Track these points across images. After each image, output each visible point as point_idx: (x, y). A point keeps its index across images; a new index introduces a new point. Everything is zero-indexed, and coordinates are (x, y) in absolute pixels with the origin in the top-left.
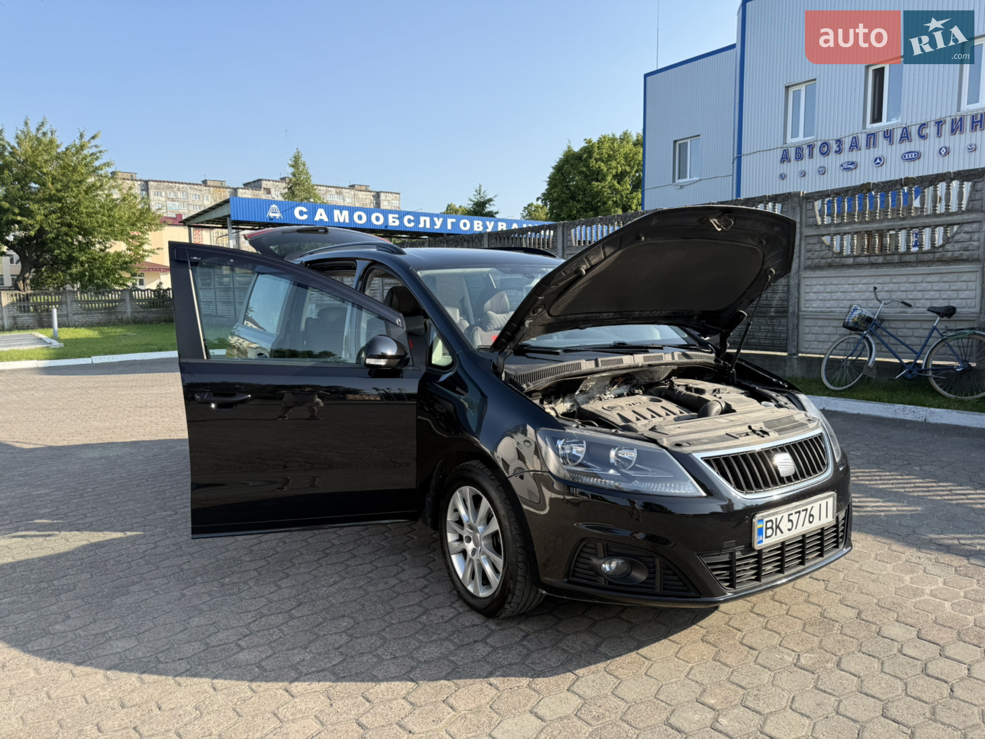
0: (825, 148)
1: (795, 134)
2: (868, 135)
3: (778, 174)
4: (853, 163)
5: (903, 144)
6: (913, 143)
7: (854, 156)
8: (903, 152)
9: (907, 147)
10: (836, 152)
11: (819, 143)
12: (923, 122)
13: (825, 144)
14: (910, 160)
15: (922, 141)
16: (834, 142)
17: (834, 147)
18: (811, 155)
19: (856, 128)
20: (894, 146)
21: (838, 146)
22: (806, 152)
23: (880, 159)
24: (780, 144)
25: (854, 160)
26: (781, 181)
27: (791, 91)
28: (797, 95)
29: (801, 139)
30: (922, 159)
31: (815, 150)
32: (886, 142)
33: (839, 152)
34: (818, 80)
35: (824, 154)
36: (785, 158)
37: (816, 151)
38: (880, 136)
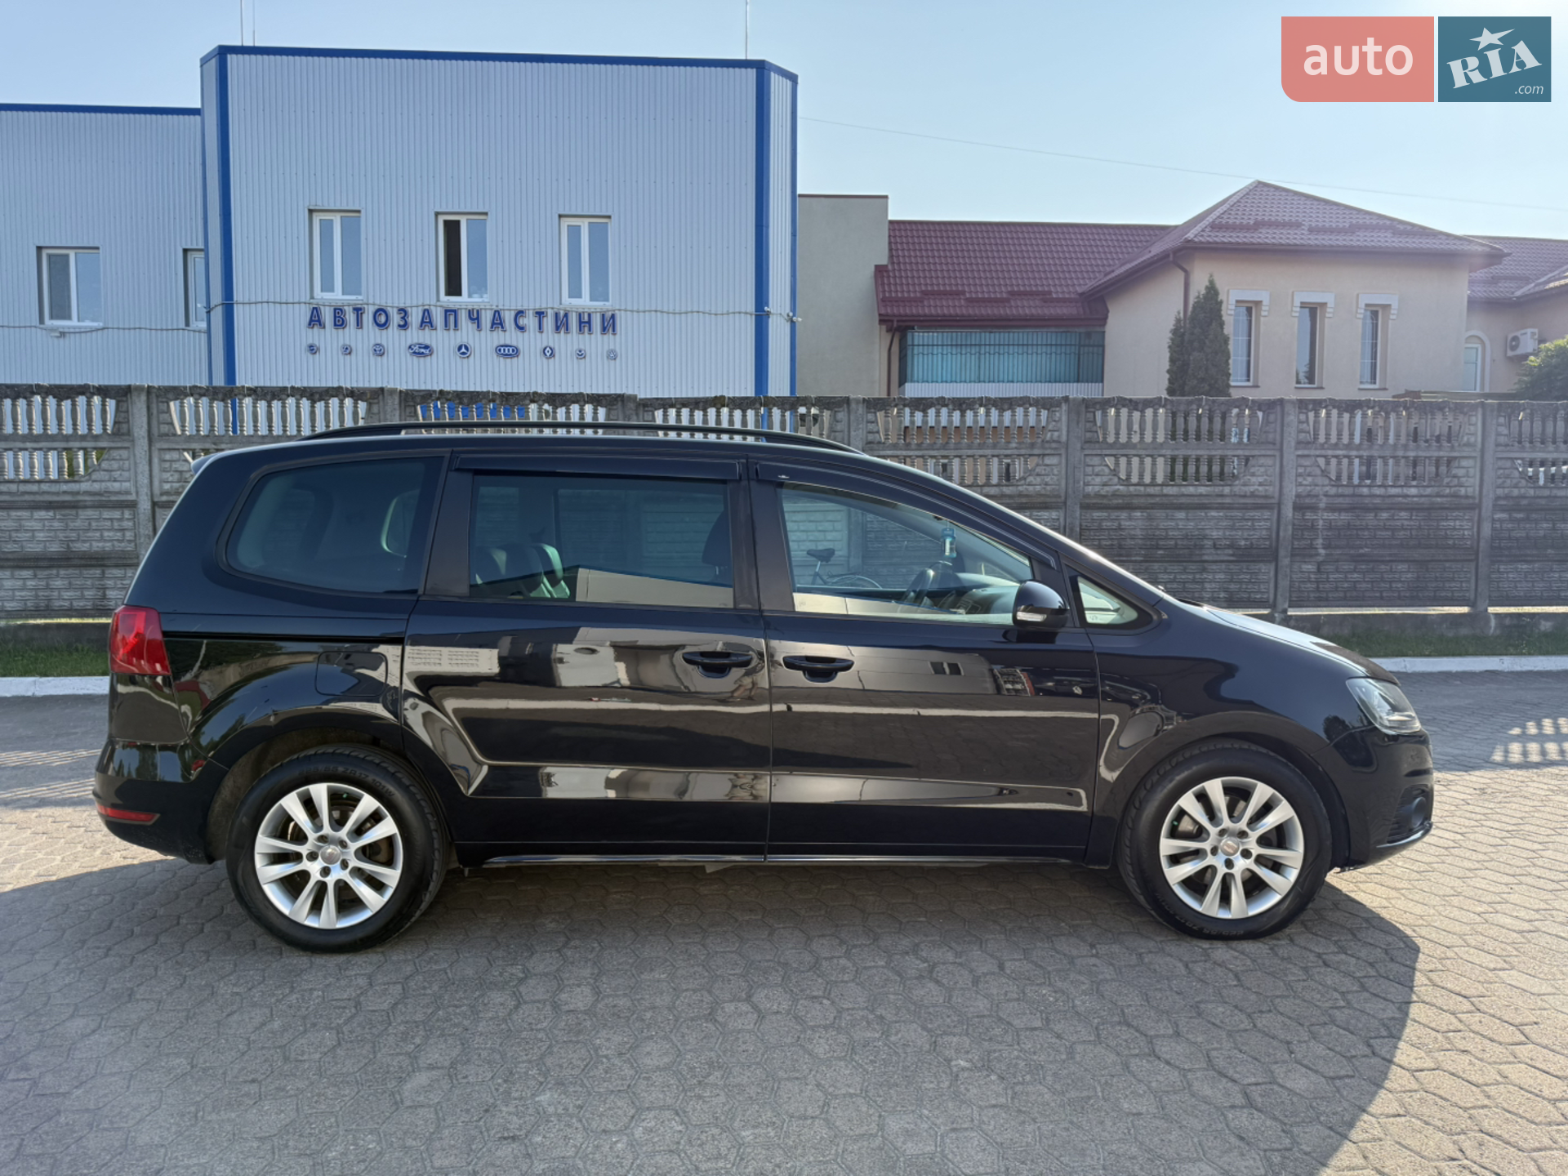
0: (381, 319)
1: (328, 286)
2: (446, 311)
3: (304, 345)
4: (426, 347)
5: (495, 333)
6: (507, 333)
7: (426, 337)
8: (496, 344)
9: (499, 338)
10: (399, 326)
11: (371, 310)
12: (520, 308)
13: (380, 311)
14: (506, 356)
15: (519, 333)
16: (395, 310)
17: (396, 319)
18: (359, 324)
19: (428, 299)
20: (483, 333)
21: (403, 318)
22: (351, 317)
23: (467, 348)
24: (306, 297)
25: (428, 342)
26: (310, 356)
27: (317, 218)
28: (327, 227)
29: (337, 296)
30: (521, 357)
31: (365, 316)
32: (471, 326)
33: (404, 326)
34: (363, 212)
35: (383, 326)
36: (315, 320)
37: (368, 318)
38: (463, 316)
